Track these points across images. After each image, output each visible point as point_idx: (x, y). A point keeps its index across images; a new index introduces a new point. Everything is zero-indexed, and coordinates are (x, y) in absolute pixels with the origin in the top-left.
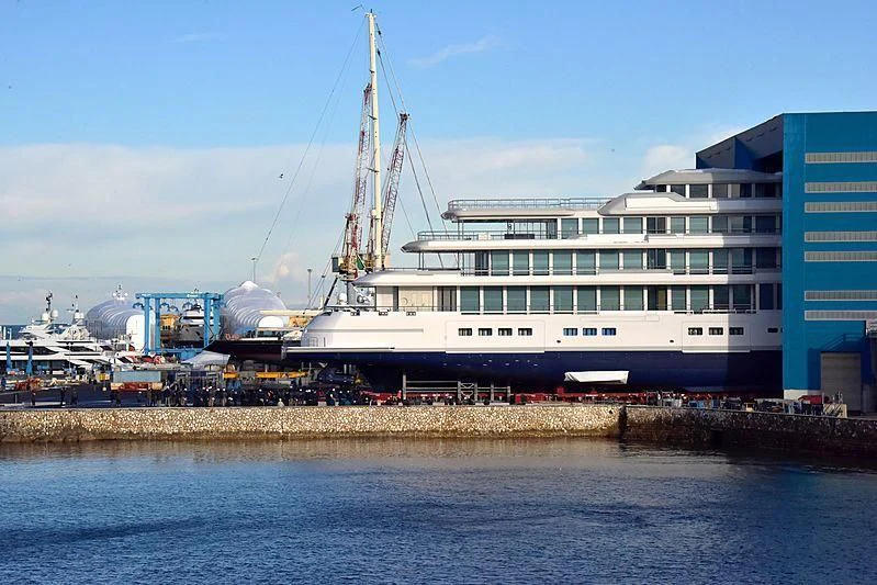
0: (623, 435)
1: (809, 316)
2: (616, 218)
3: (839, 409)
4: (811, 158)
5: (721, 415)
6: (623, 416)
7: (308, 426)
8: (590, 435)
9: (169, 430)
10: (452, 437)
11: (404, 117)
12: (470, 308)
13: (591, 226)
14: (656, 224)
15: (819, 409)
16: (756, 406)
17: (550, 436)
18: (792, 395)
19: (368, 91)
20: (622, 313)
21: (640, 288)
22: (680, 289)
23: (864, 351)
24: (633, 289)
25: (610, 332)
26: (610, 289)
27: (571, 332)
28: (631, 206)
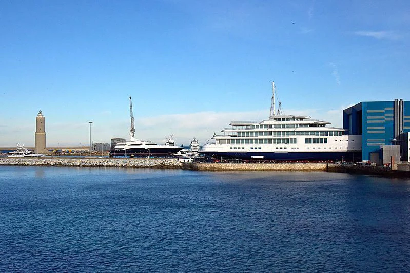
0: (327, 170)
1: (368, 145)
2: (262, 125)
3: (374, 164)
4: (368, 111)
5: (349, 166)
6: (327, 166)
7: (260, 168)
8: (321, 170)
9: (231, 168)
10: (291, 170)
11: (280, 103)
12: (233, 143)
13: (258, 127)
14: (271, 126)
15: (370, 165)
16: (356, 164)
17: (311, 170)
18: (364, 161)
19: (272, 98)
20: (263, 144)
21: (267, 139)
22: (275, 139)
23: (380, 152)
24: (265, 139)
25: (260, 148)
26: (261, 139)
27: (252, 148)
28: (266, 123)
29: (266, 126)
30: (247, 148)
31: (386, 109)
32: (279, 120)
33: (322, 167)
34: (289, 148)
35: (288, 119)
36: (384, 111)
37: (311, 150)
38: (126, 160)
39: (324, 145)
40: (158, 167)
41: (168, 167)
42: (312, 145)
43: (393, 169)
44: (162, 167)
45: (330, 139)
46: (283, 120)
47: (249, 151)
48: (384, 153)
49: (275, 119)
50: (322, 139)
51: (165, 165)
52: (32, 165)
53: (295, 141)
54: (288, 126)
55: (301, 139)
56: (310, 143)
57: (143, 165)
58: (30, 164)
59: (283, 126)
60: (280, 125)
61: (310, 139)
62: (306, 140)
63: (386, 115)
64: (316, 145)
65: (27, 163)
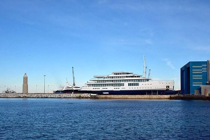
0: (171, 98)
1: (193, 85)
2: (108, 77)
4: (193, 67)
6: (170, 96)
11: (150, 70)
12: (95, 86)
13: (106, 78)
14: (112, 77)
17: (162, 98)
20: (109, 86)
22: (114, 84)
23: (200, 89)
24: (110, 84)
25: (107, 88)
26: (108, 84)
27: (103, 88)
28: (110, 76)
29: (110, 77)
30: (101, 89)
31: (203, 65)
32: (117, 74)
33: (167, 97)
34: (121, 88)
35: (121, 74)
36: (201, 67)
37: (131, 89)
38: (60, 94)
39: (137, 87)
40: (77, 98)
41: (83, 98)
42: (131, 87)
43: (206, 96)
44: (80, 97)
45: (140, 83)
46: (119, 74)
47: (102, 90)
48: (202, 89)
49: (115, 74)
50: (136, 84)
51: (81, 97)
52: (11, 97)
53: (123, 85)
54: (121, 77)
55: (126, 84)
56: (131, 85)
57: (69, 97)
58: (11, 96)
59: (118, 77)
60: (117, 77)
61: (131, 84)
62: (129, 84)
63: (203, 69)
64: (133, 87)
65: (9, 96)
